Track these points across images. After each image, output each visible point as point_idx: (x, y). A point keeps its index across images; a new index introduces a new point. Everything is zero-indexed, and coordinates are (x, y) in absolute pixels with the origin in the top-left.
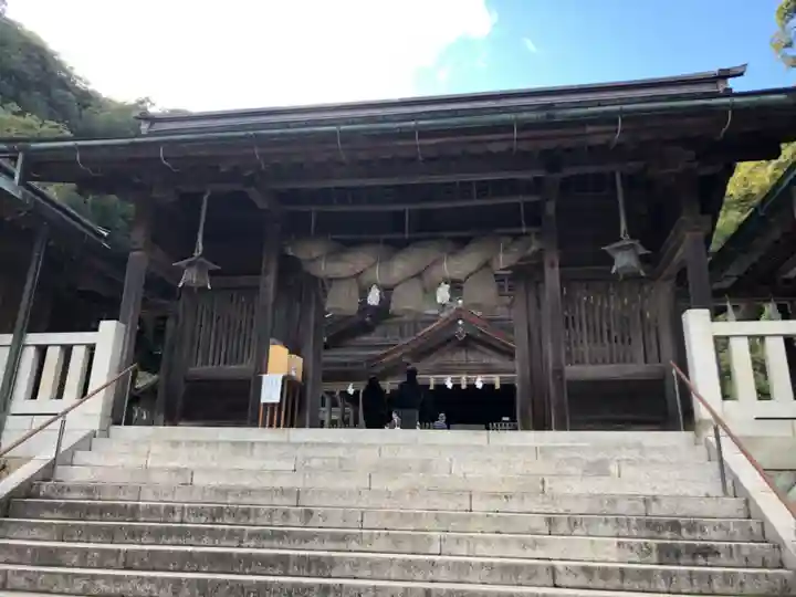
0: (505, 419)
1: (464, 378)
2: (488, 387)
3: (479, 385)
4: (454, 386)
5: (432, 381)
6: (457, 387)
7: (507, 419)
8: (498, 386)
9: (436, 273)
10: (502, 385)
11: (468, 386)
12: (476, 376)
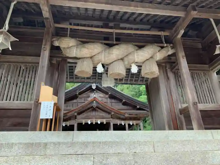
1: (94, 120)
2: (102, 123)
3: (99, 123)
5: (84, 122)
6: (92, 123)
9: (131, 57)
10: (106, 123)
11: (95, 123)
12: (98, 120)
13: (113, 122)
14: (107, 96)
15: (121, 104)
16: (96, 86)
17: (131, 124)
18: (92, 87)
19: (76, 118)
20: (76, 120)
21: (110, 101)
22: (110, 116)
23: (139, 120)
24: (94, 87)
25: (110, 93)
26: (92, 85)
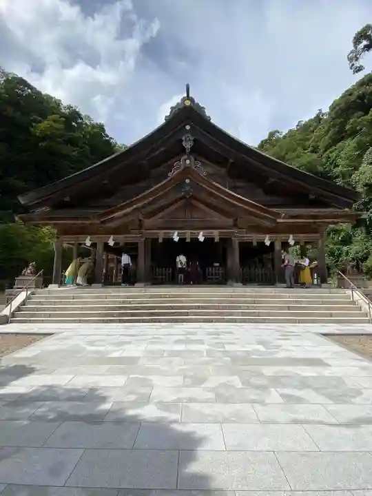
1: (188, 232)
2: (209, 240)
3: (201, 239)
4: (180, 239)
5: (161, 235)
6: (182, 240)
7: (218, 264)
8: (217, 240)
10: (221, 239)
11: (192, 239)
12: (199, 231)
13: (239, 237)
14: (223, 171)
15: (260, 191)
16: (194, 141)
18: (184, 144)
19: (141, 227)
20: (143, 231)
21: (233, 184)
22: (230, 221)
24: (188, 145)
25: (231, 161)
26: (183, 138)
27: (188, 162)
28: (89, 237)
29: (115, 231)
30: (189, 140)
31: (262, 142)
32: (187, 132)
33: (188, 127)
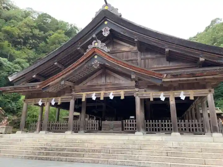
0: (131, 117)
1: (102, 92)
2: (117, 98)
3: (111, 97)
4: (97, 98)
8: (122, 98)
11: (104, 98)
12: (109, 92)
13: (140, 95)
14: (135, 48)
16: (110, 30)
17: (183, 98)
18: (103, 33)
19: (72, 91)
20: (73, 93)
21: (142, 57)
23: (204, 87)
24: (106, 34)
25: (136, 40)
26: (103, 30)
27: (96, 44)
28: (41, 100)
29: (57, 95)
30: (107, 30)
31: (206, 28)
32: (106, 25)
33: (106, 23)
